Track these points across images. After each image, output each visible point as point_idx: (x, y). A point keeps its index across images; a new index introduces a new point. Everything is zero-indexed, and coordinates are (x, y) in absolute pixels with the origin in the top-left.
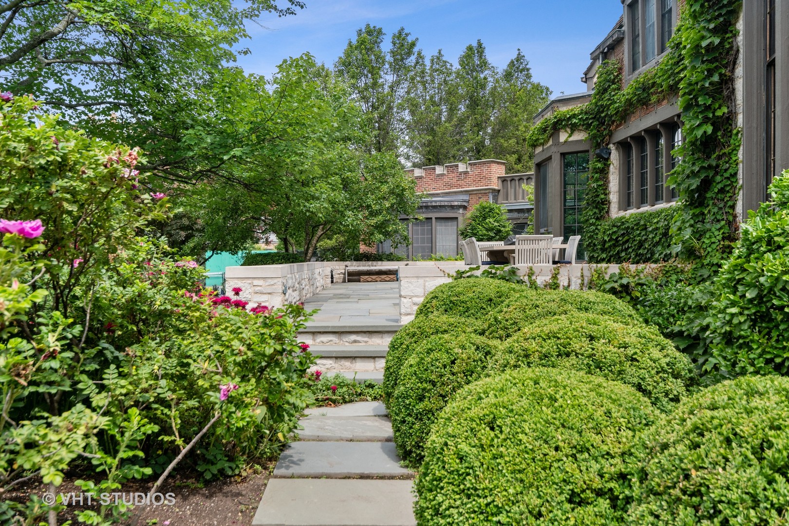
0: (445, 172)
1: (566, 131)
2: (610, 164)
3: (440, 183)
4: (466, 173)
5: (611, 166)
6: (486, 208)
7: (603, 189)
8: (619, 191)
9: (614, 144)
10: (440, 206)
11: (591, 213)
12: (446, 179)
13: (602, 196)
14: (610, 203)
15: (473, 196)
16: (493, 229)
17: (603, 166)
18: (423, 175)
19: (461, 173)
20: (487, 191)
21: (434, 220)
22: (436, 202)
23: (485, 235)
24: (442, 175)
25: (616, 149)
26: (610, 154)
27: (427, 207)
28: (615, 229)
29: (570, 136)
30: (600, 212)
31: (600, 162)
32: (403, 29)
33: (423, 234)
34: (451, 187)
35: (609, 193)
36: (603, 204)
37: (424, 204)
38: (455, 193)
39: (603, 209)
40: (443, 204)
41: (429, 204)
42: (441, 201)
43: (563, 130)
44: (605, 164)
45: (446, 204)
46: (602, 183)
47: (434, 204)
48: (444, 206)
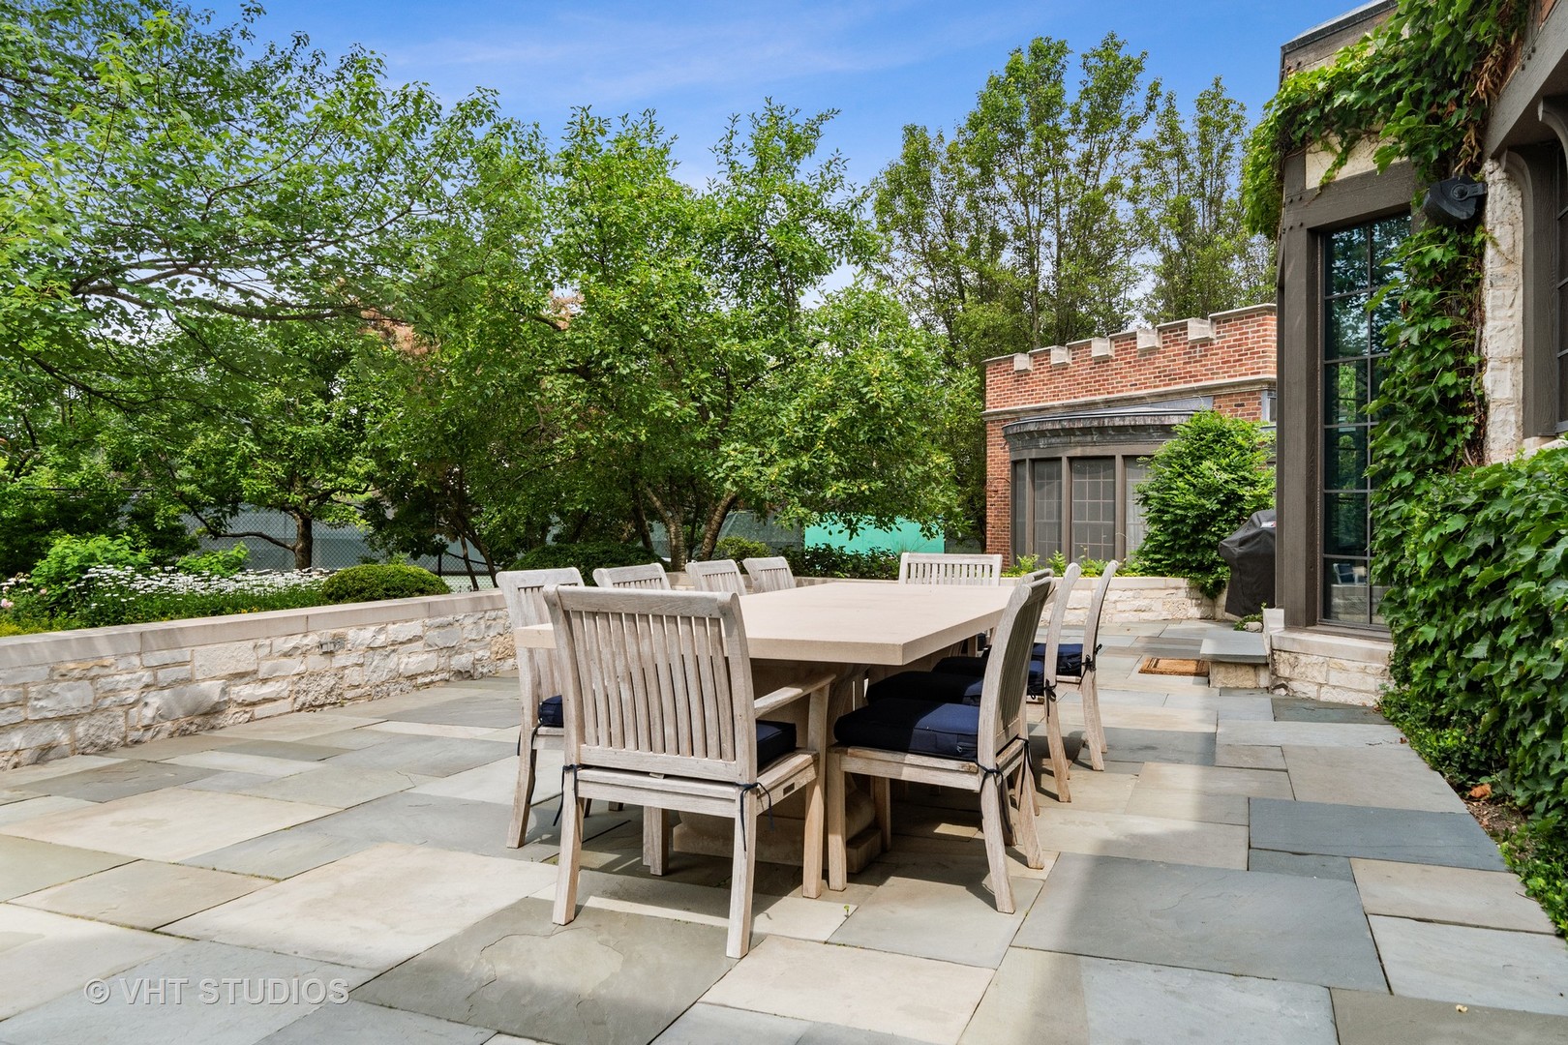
0: (1158, 344)
1: (1328, 147)
2: (1483, 243)
3: (1148, 371)
4: (1205, 342)
5: (1490, 252)
6: (1209, 430)
7: (1454, 350)
8: (1524, 356)
9: (1496, 157)
10: (1134, 427)
11: (1399, 447)
12: (1160, 361)
13: (1449, 379)
14: (1483, 404)
15: (1223, 402)
16: (1218, 490)
17: (1453, 254)
18: (1111, 353)
19: (1194, 344)
20: (1257, 388)
21: (1119, 461)
22: (1123, 417)
23: (1193, 507)
24: (1152, 350)
25: (1511, 177)
26: (1481, 201)
27: (1102, 430)
28: (1455, 523)
29: (1340, 163)
30: (1441, 445)
31: (1443, 240)
32: (1113, 37)
33: (1095, 495)
34: (1172, 378)
35: (1482, 364)
36: (1457, 413)
37: (1095, 423)
38: (1180, 393)
39: (1454, 430)
40: (1140, 421)
41: (1106, 422)
42: (1136, 415)
43: (1317, 146)
44: (1463, 249)
45: (1149, 421)
46: (1448, 324)
47: (1118, 422)
48: (1144, 428)
